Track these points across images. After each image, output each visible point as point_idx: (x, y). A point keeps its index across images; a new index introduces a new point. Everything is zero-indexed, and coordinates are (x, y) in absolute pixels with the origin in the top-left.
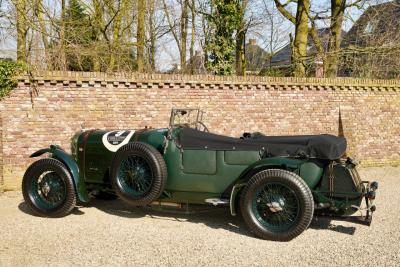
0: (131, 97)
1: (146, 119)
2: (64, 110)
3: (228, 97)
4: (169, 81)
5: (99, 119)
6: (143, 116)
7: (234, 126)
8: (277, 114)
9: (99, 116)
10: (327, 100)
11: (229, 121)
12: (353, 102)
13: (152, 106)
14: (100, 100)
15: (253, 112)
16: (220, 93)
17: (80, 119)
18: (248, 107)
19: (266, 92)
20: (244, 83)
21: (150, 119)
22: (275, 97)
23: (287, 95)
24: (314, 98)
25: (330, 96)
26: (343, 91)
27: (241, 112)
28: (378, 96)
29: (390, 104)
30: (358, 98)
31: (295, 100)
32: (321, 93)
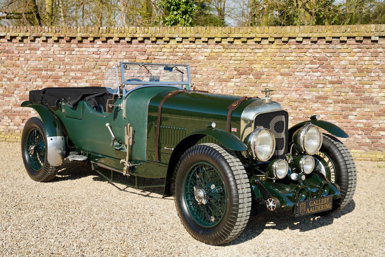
3: (7, 52)
7: (17, 86)
8: (72, 74)
11: (10, 80)
15: (40, 70)
18: (33, 63)
19: (56, 45)
22: (67, 52)
23: (84, 49)
24: (124, 53)
25: (149, 51)
26: (169, 43)
27: (25, 69)
28: (229, 51)
29: (251, 62)
30: (194, 54)
31: (97, 56)
32: (135, 46)
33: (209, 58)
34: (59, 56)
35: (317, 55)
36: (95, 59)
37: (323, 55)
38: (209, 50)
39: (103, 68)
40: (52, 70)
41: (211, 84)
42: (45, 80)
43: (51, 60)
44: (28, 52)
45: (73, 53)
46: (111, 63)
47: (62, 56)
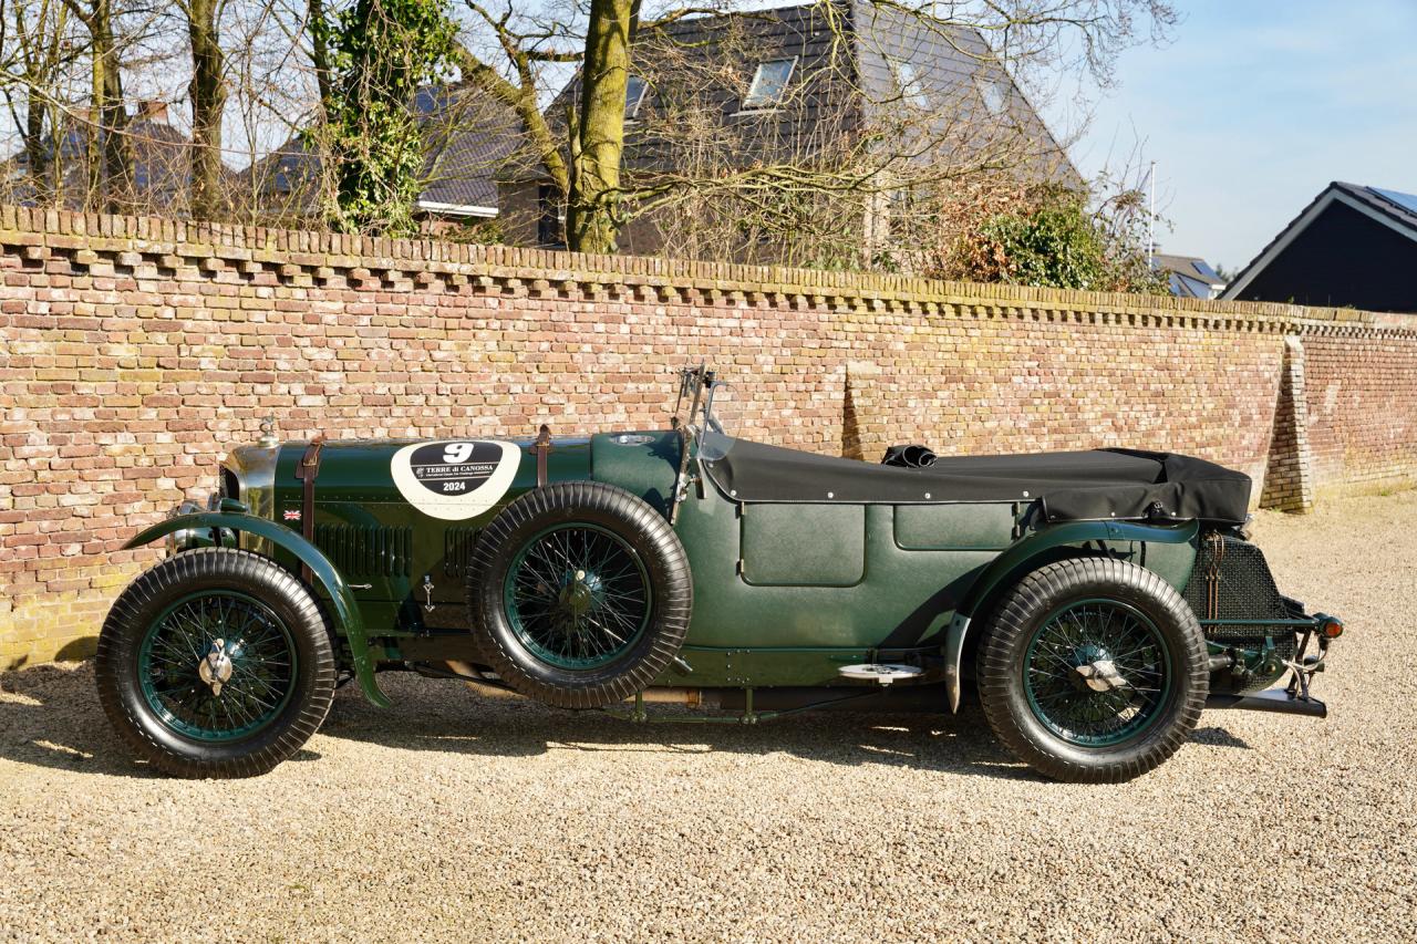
0: (258, 316)
1: (306, 401)
2: (24, 363)
3: (555, 327)
4: (384, 263)
5: (148, 401)
6: (298, 389)
9: (148, 387)
10: (815, 344)
12: (879, 351)
13: (328, 354)
14: (153, 325)
15: (624, 377)
16: (532, 311)
17: (82, 400)
18: (611, 361)
19: (661, 310)
20: (605, 278)
21: (319, 400)
22: (682, 329)
23: (714, 321)
24: (783, 334)
25: (824, 327)
26: (856, 312)
27: (591, 377)
28: (937, 331)
29: (964, 357)
30: (890, 336)
31: (735, 340)
32: (802, 316)
33: (910, 346)
34: (664, 338)
35: (1037, 343)
36: (733, 349)
37: (1043, 343)
38: (911, 329)
39: (746, 369)
40: (648, 380)
41: (912, 404)
42: (632, 407)
43: (649, 349)
44: (601, 327)
45: (695, 330)
46: (761, 358)
47: (671, 338)
